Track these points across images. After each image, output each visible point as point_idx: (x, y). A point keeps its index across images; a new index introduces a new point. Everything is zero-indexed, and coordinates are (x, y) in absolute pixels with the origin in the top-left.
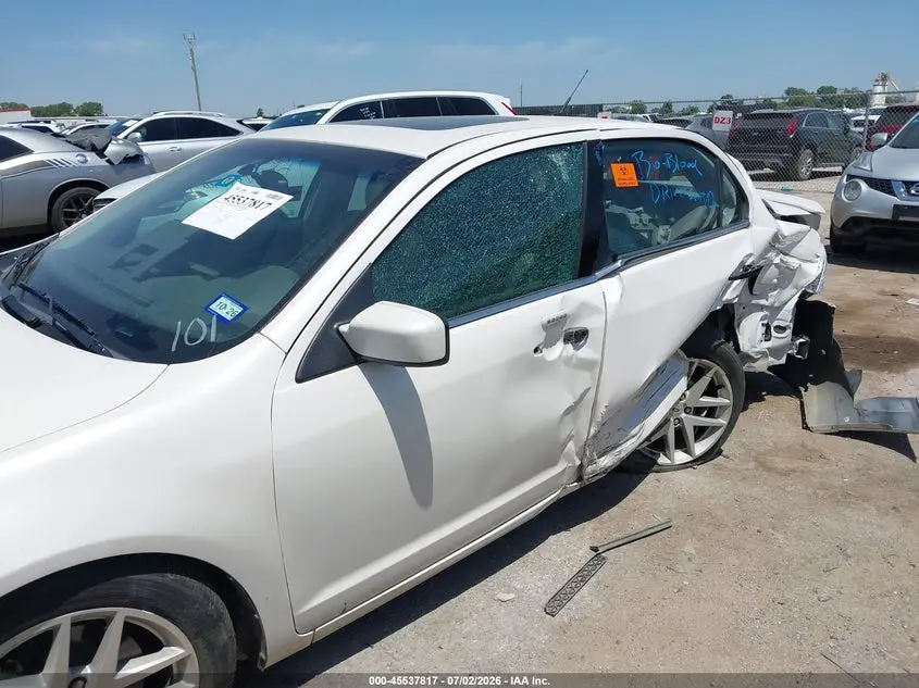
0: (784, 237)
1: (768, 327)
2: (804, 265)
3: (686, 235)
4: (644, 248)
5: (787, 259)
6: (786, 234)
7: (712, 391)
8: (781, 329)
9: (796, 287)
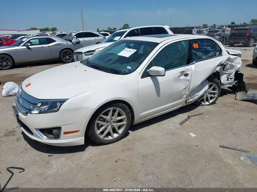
0: (231, 58)
1: (228, 78)
2: (236, 65)
3: (209, 57)
4: (200, 59)
5: (233, 63)
6: (232, 58)
7: (214, 89)
8: (231, 79)
9: (235, 69)
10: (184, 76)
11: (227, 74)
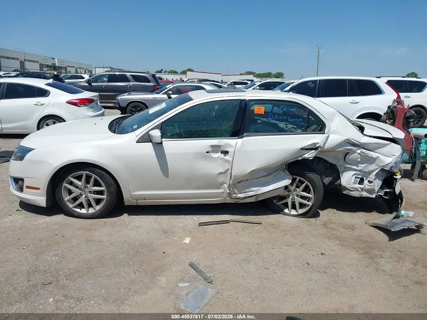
1: (361, 179)
2: (382, 157)
8: (370, 182)
9: (378, 165)
10: (222, 152)
11: (355, 170)
